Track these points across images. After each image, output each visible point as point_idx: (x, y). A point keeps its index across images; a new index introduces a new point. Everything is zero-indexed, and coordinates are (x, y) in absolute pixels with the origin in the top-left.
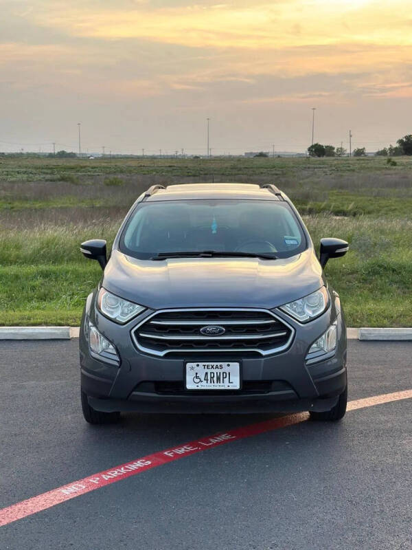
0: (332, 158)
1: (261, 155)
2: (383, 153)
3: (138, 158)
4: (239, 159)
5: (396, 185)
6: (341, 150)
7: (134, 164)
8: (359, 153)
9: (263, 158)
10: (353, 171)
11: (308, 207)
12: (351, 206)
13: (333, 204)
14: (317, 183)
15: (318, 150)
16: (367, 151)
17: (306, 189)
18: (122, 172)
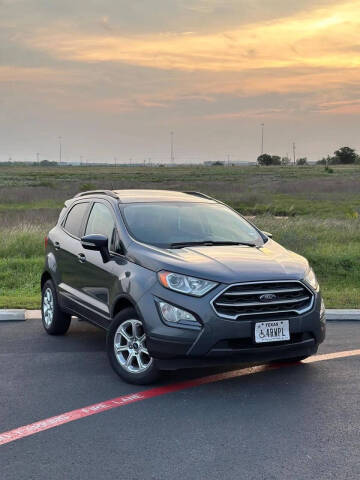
0: (277, 166)
1: (218, 164)
2: (323, 162)
3: (111, 166)
4: (198, 167)
5: (330, 190)
6: (286, 160)
7: (106, 171)
8: (302, 162)
9: (219, 167)
10: (296, 177)
11: (255, 208)
12: (292, 208)
13: (277, 206)
14: (263, 188)
15: (266, 160)
16: (308, 160)
17: (255, 193)
18: (95, 178)
